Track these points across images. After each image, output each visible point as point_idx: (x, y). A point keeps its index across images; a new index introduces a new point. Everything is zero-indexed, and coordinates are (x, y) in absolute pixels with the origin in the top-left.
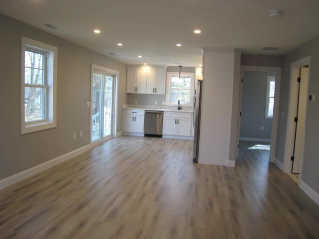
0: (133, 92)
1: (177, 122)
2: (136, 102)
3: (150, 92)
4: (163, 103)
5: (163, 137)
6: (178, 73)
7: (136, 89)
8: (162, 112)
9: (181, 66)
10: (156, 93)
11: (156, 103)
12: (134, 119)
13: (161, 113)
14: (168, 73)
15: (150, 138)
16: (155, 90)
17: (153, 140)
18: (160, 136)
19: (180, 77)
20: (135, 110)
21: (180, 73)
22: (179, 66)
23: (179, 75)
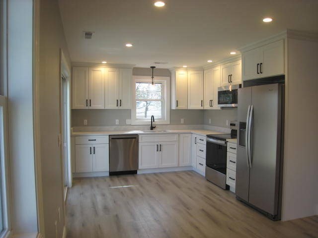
1: (159, 148)
2: (86, 122)
3: (112, 106)
4: (128, 122)
5: (138, 172)
6: (151, 77)
7: (89, 102)
9: (153, 67)
10: (120, 108)
11: (117, 122)
12: (93, 151)
13: (135, 137)
16: (119, 103)
19: (153, 83)
20: (93, 136)
21: (153, 77)
22: (151, 67)
23: (151, 80)
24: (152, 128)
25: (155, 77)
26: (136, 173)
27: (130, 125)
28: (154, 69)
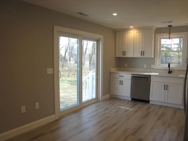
0: (121, 55)
1: (166, 87)
2: (126, 65)
3: (138, 55)
4: (153, 66)
5: (150, 102)
6: (168, 34)
7: (124, 53)
8: (149, 77)
9: (170, 26)
10: (143, 57)
11: (145, 66)
12: (121, 83)
14: (156, 34)
15: (137, 103)
16: (143, 53)
17: (139, 105)
18: (148, 102)
19: (169, 38)
20: (122, 74)
21: (170, 34)
22: (169, 26)
23: (168, 36)
24: (170, 72)
25: (171, 34)
26: (149, 102)
27: (154, 69)
28: (171, 27)
